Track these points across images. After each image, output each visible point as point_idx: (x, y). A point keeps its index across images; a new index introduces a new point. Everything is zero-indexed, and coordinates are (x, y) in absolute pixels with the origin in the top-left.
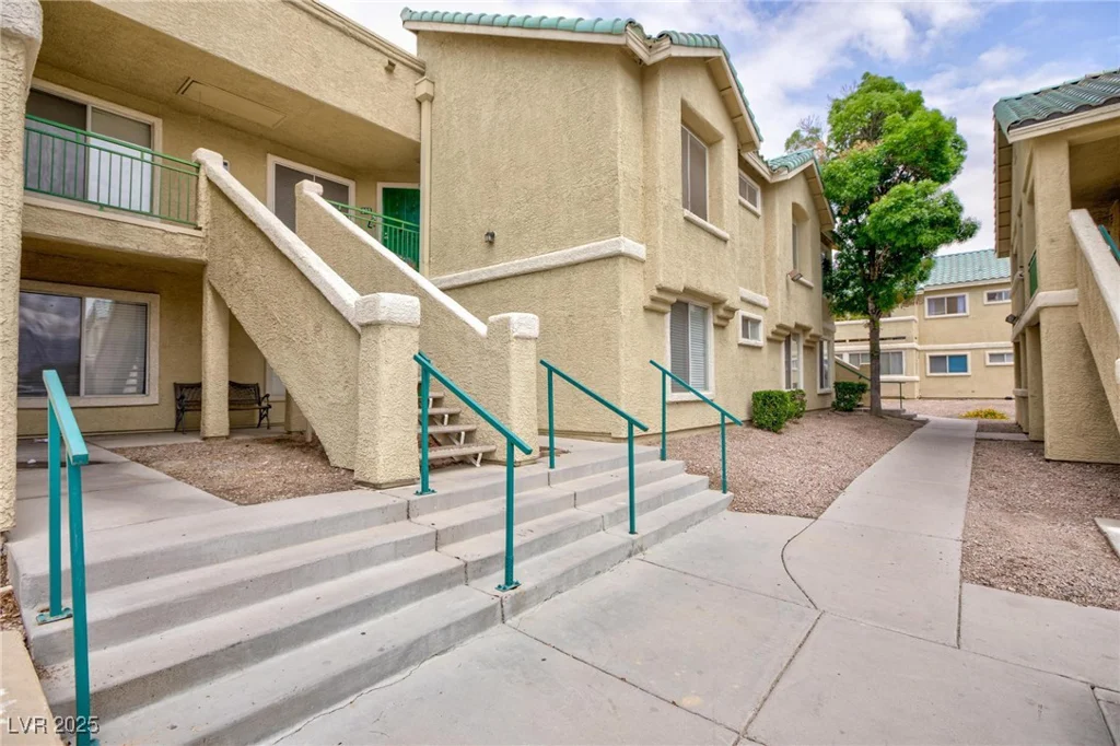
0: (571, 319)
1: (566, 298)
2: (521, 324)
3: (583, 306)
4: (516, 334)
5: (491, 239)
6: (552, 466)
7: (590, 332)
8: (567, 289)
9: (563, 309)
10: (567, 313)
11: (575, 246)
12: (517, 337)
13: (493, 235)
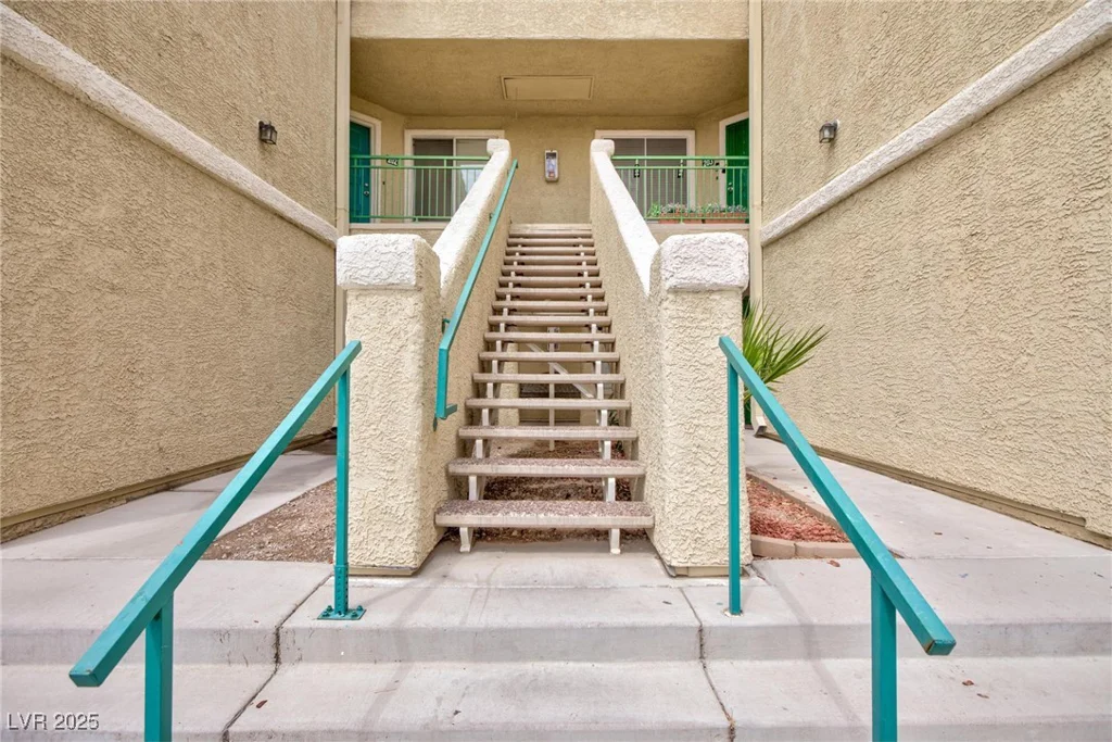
0: (975, 242)
1: (963, 197)
2: (686, 260)
3: (1004, 206)
4: (672, 282)
5: (830, 133)
6: (736, 607)
7: (1024, 263)
8: (966, 177)
9: (958, 222)
10: (964, 231)
11: (983, 72)
12: (675, 290)
13: (833, 128)
